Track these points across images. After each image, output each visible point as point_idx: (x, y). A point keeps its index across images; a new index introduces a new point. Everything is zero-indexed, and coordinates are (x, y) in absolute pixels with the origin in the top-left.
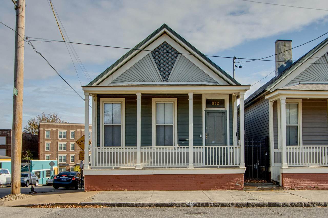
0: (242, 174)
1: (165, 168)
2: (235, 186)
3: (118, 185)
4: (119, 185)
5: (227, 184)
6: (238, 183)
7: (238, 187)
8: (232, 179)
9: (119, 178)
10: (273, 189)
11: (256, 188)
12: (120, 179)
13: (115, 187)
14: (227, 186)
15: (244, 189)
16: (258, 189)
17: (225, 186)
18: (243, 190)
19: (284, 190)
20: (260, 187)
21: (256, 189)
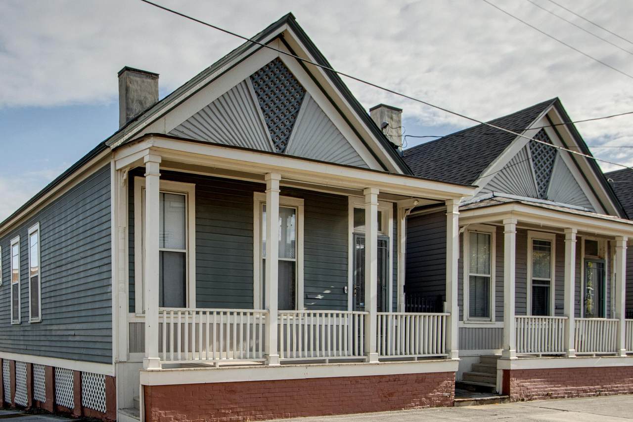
0: (454, 372)
1: (323, 361)
2: (442, 399)
3: (231, 409)
4: (234, 408)
5: (431, 394)
6: (446, 392)
7: (447, 400)
8: (438, 383)
9: (233, 391)
10: (496, 400)
11: (473, 400)
12: (235, 392)
13: (225, 413)
14: (430, 399)
15: (455, 403)
16: (475, 402)
17: (426, 398)
18: (454, 406)
19: (510, 402)
20: (479, 399)
21: (473, 402)
